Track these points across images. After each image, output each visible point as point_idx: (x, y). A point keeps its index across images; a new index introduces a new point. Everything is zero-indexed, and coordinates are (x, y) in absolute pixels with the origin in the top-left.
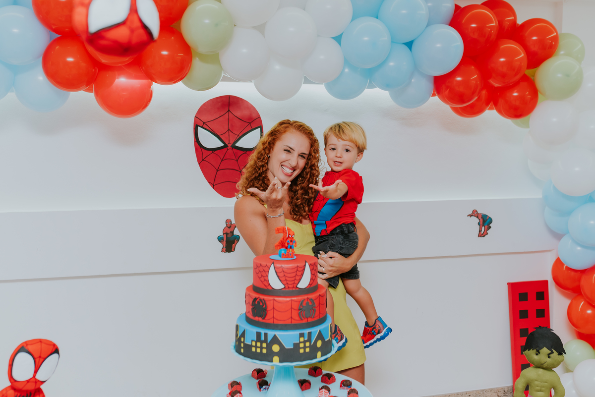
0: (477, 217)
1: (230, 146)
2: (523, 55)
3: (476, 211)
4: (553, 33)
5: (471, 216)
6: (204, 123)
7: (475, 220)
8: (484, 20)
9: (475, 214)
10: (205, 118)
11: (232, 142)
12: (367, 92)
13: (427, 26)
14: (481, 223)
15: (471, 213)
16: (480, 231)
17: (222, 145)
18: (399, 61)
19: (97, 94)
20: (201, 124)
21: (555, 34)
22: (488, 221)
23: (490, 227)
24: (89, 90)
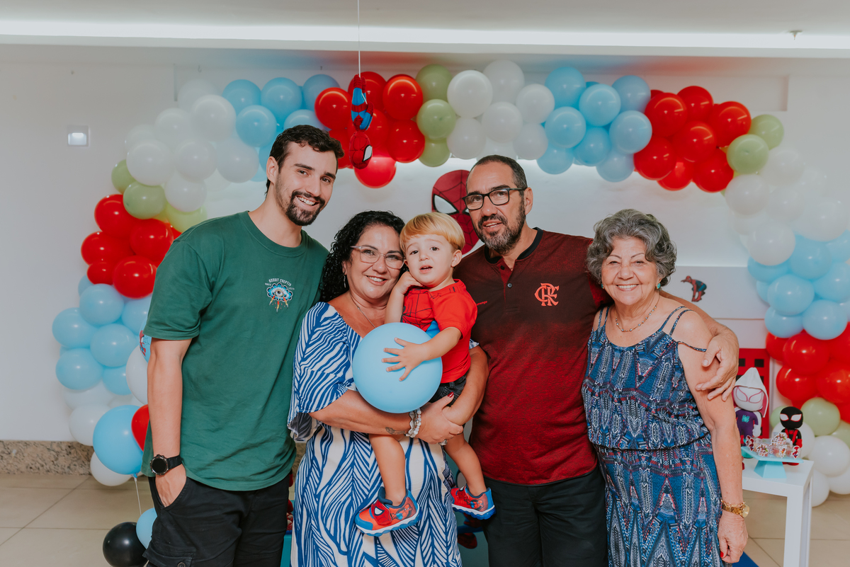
0: (691, 283)
1: (461, 212)
2: (711, 136)
3: (690, 277)
4: (743, 115)
5: (684, 281)
6: (440, 192)
7: (689, 286)
8: (674, 106)
9: (688, 280)
10: (441, 188)
11: (463, 208)
12: (575, 168)
13: (621, 111)
14: (695, 288)
15: (684, 278)
16: (694, 296)
17: (455, 211)
18: (597, 143)
19: (356, 171)
20: (438, 193)
21: (745, 116)
22: (703, 287)
23: (704, 293)
24: (351, 168)
